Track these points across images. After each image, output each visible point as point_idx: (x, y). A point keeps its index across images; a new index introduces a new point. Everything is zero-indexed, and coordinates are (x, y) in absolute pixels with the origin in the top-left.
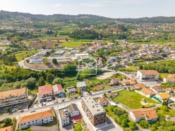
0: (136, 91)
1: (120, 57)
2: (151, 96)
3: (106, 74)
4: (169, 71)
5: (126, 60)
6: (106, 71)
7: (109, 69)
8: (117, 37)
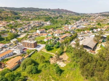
0: (41, 36)
1: (23, 27)
2: (47, 35)
3: (21, 35)
4: (47, 29)
5: (28, 28)
6: (20, 35)
7: (21, 33)
8: (14, 18)
